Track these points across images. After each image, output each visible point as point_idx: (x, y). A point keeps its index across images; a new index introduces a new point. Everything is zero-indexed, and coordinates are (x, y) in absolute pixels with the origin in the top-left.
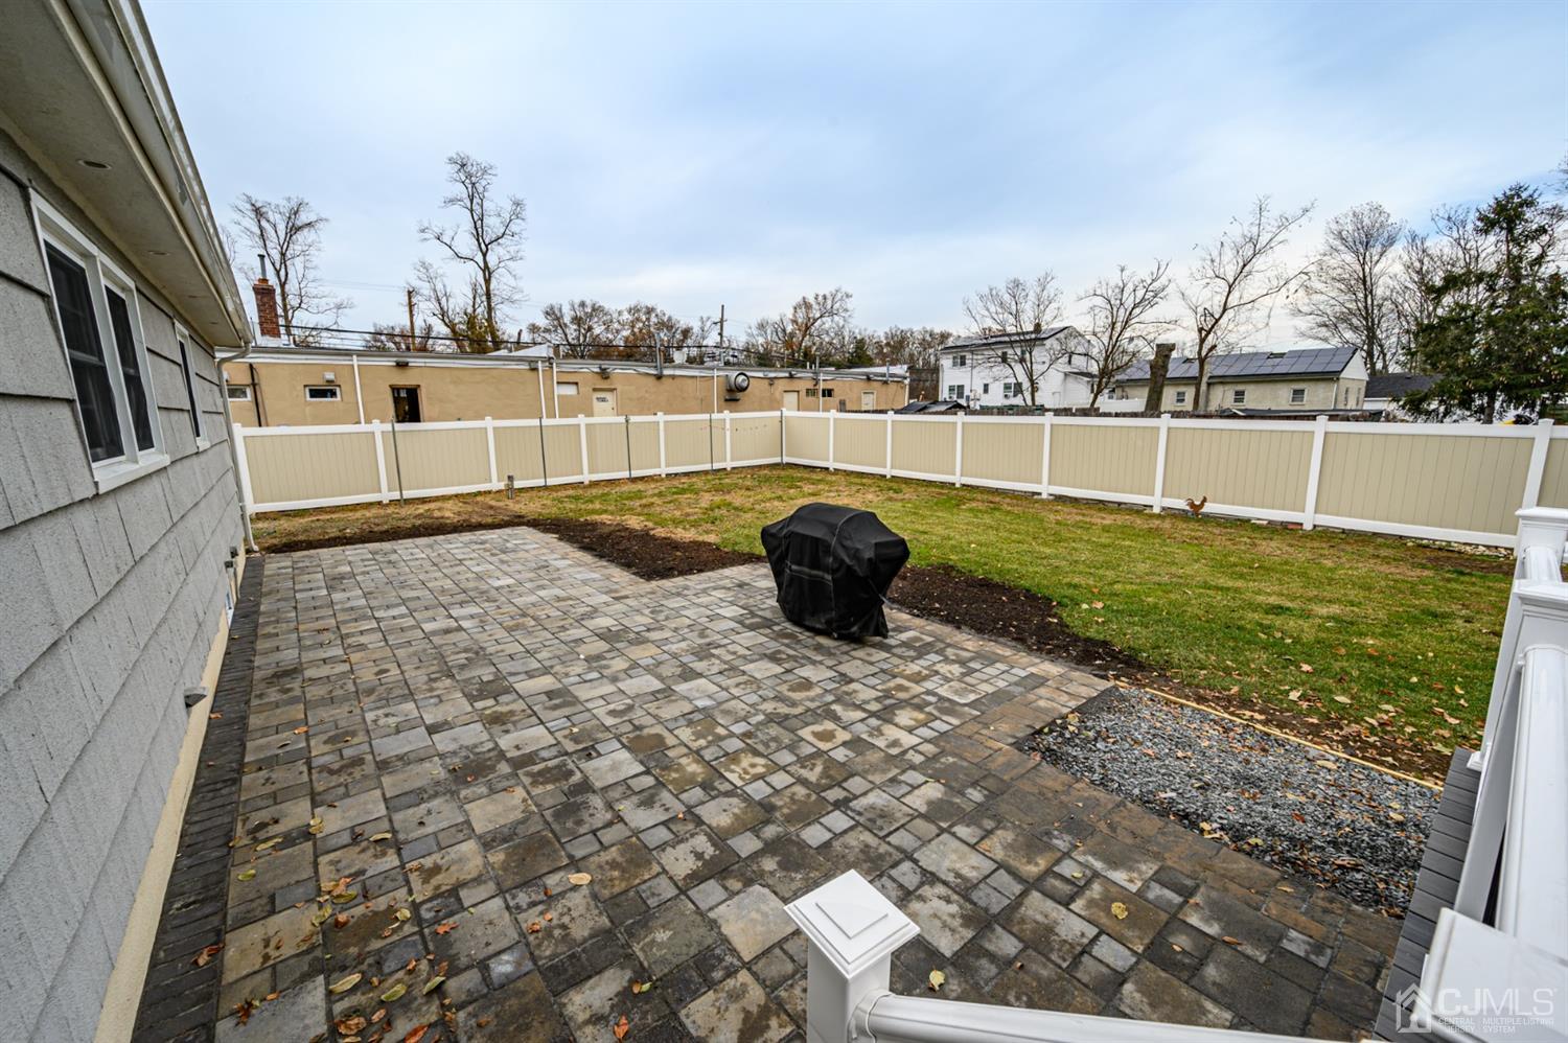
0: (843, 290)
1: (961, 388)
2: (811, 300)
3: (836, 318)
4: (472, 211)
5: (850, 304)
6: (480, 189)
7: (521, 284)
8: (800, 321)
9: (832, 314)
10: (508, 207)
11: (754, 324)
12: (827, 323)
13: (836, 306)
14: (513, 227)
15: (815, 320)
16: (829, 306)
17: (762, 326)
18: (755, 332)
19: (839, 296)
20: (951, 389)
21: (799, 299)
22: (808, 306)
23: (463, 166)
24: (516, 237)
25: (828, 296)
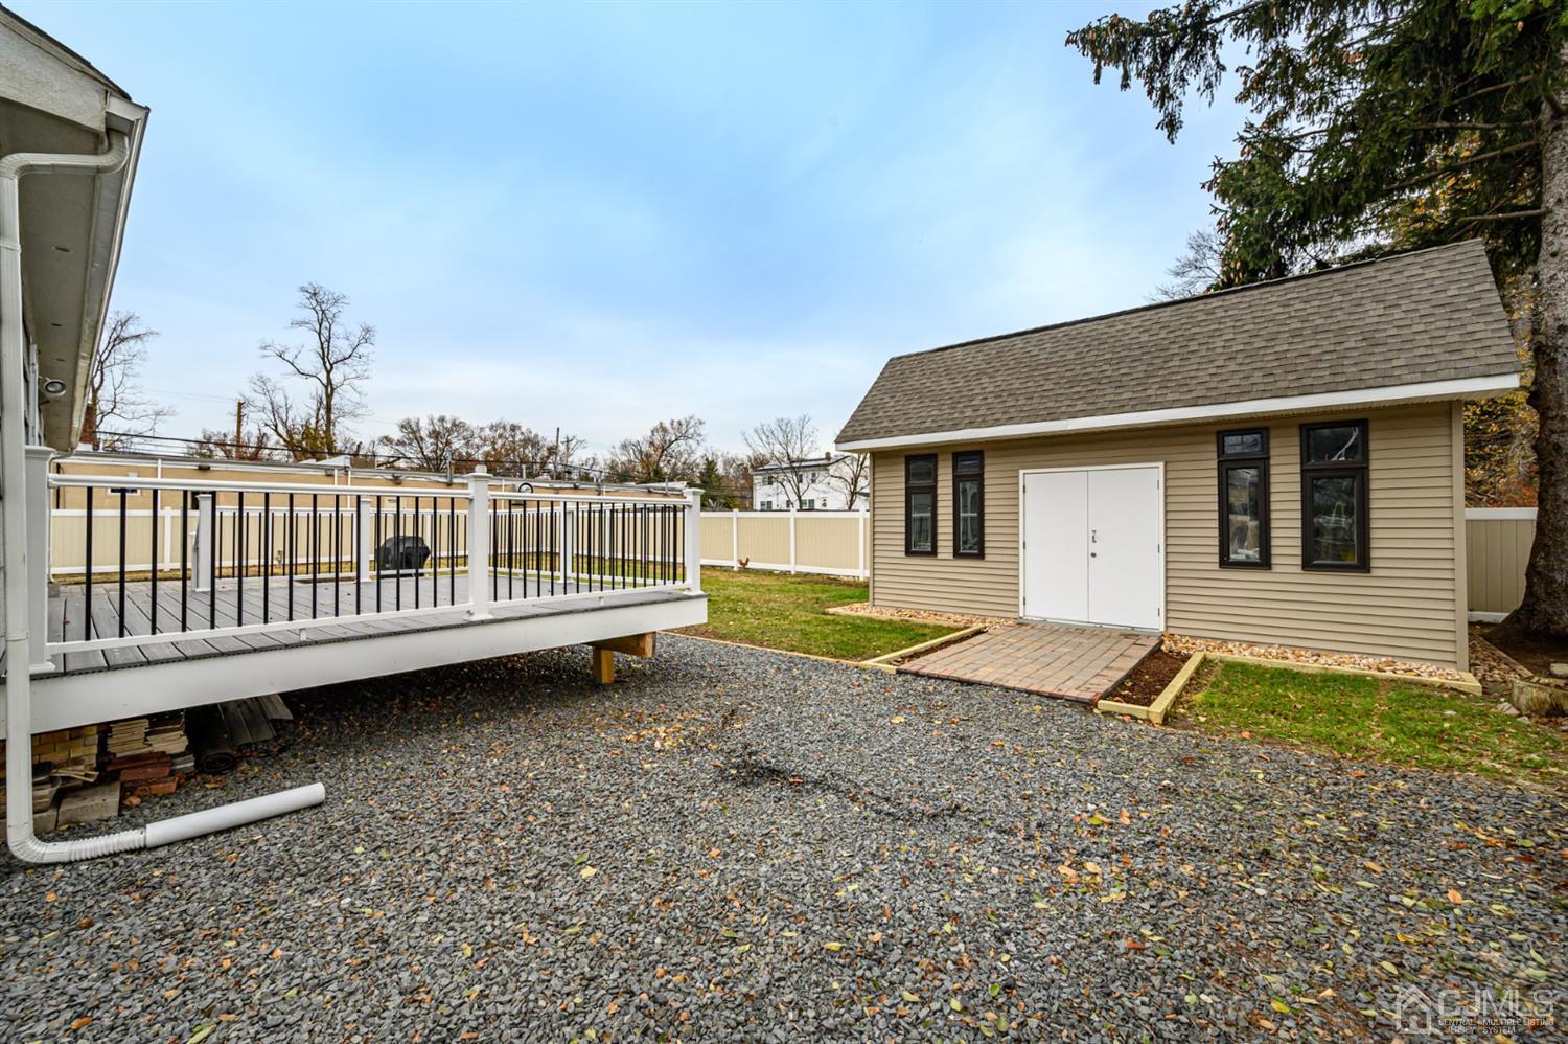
0: (696, 418)
1: (770, 503)
2: (667, 425)
3: (691, 441)
4: (319, 334)
5: (703, 430)
6: (330, 315)
7: (364, 400)
8: (657, 443)
9: (685, 437)
10: (358, 332)
11: (618, 445)
12: (682, 445)
13: (691, 431)
14: (360, 350)
15: (671, 443)
16: (684, 431)
17: (624, 446)
18: (618, 451)
19: (692, 422)
20: (762, 504)
21: (657, 424)
22: (664, 430)
23: (315, 294)
24: (363, 359)
25: (683, 422)
